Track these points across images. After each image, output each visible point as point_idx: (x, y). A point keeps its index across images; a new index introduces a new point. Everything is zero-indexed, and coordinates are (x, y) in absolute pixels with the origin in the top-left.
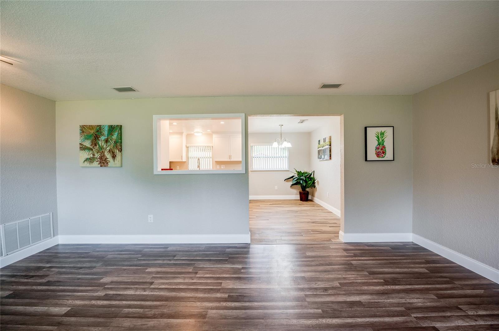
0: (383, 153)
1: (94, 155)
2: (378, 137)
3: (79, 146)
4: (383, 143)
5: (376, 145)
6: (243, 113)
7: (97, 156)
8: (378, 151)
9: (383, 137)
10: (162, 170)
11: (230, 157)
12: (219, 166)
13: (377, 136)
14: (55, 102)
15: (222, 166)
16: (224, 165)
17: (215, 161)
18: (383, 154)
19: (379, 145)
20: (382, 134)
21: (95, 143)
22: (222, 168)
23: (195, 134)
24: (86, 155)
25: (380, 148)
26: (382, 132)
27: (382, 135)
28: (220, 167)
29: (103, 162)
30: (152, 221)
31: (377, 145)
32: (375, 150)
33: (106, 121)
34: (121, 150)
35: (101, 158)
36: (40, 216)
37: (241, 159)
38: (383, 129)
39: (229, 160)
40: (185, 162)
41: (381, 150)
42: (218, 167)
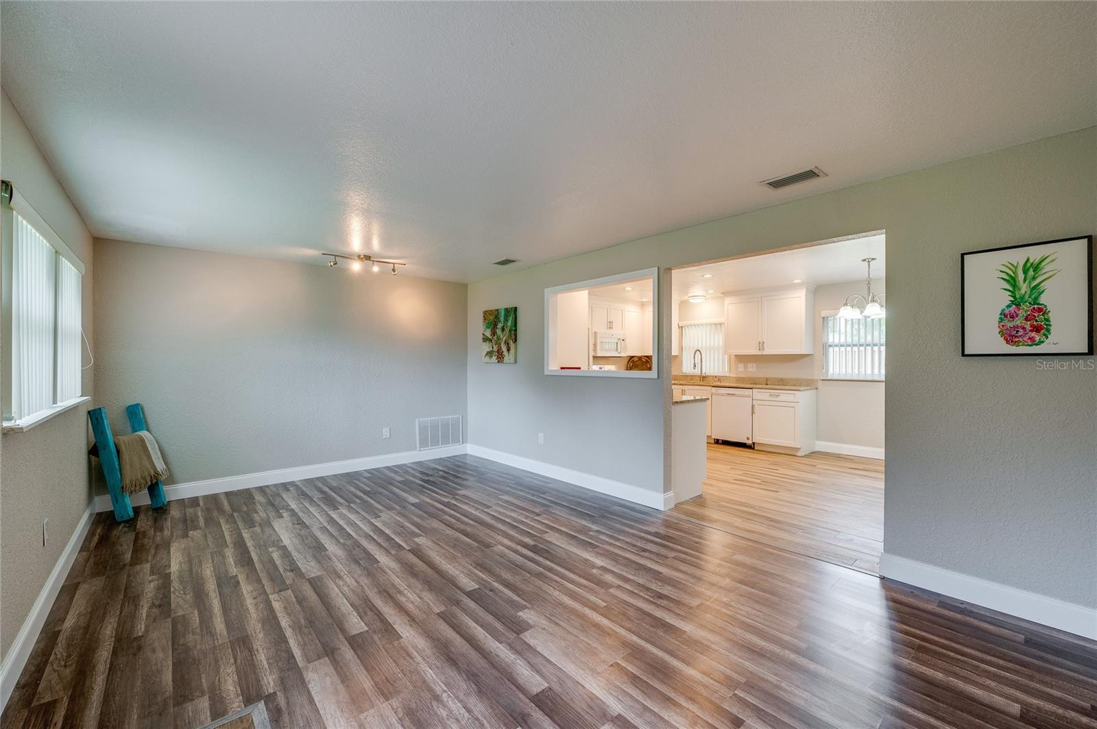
0: (1037, 329)
1: (493, 348)
2: (1012, 281)
3: (482, 336)
4: (1036, 299)
5: (1004, 307)
6: (654, 267)
7: (495, 349)
8: (1011, 324)
9: (1034, 278)
10: (562, 368)
11: (761, 345)
12: (742, 364)
13: (1007, 278)
14: (467, 285)
15: (749, 365)
16: (755, 365)
17: (735, 355)
18: (1033, 334)
19: (1018, 306)
20: (1032, 269)
21: (494, 333)
22: (750, 370)
23: (691, 301)
24: (487, 347)
25: (1022, 313)
26: (1031, 261)
27: (1031, 273)
28: (746, 367)
29: (500, 357)
30: (542, 443)
31: (1009, 306)
32: (1000, 322)
33: (502, 304)
34: (515, 341)
35: (498, 352)
36: (450, 417)
37: (652, 352)
38: (1035, 253)
39: (759, 353)
40: (677, 356)
41: (1027, 319)
42: (741, 367)
